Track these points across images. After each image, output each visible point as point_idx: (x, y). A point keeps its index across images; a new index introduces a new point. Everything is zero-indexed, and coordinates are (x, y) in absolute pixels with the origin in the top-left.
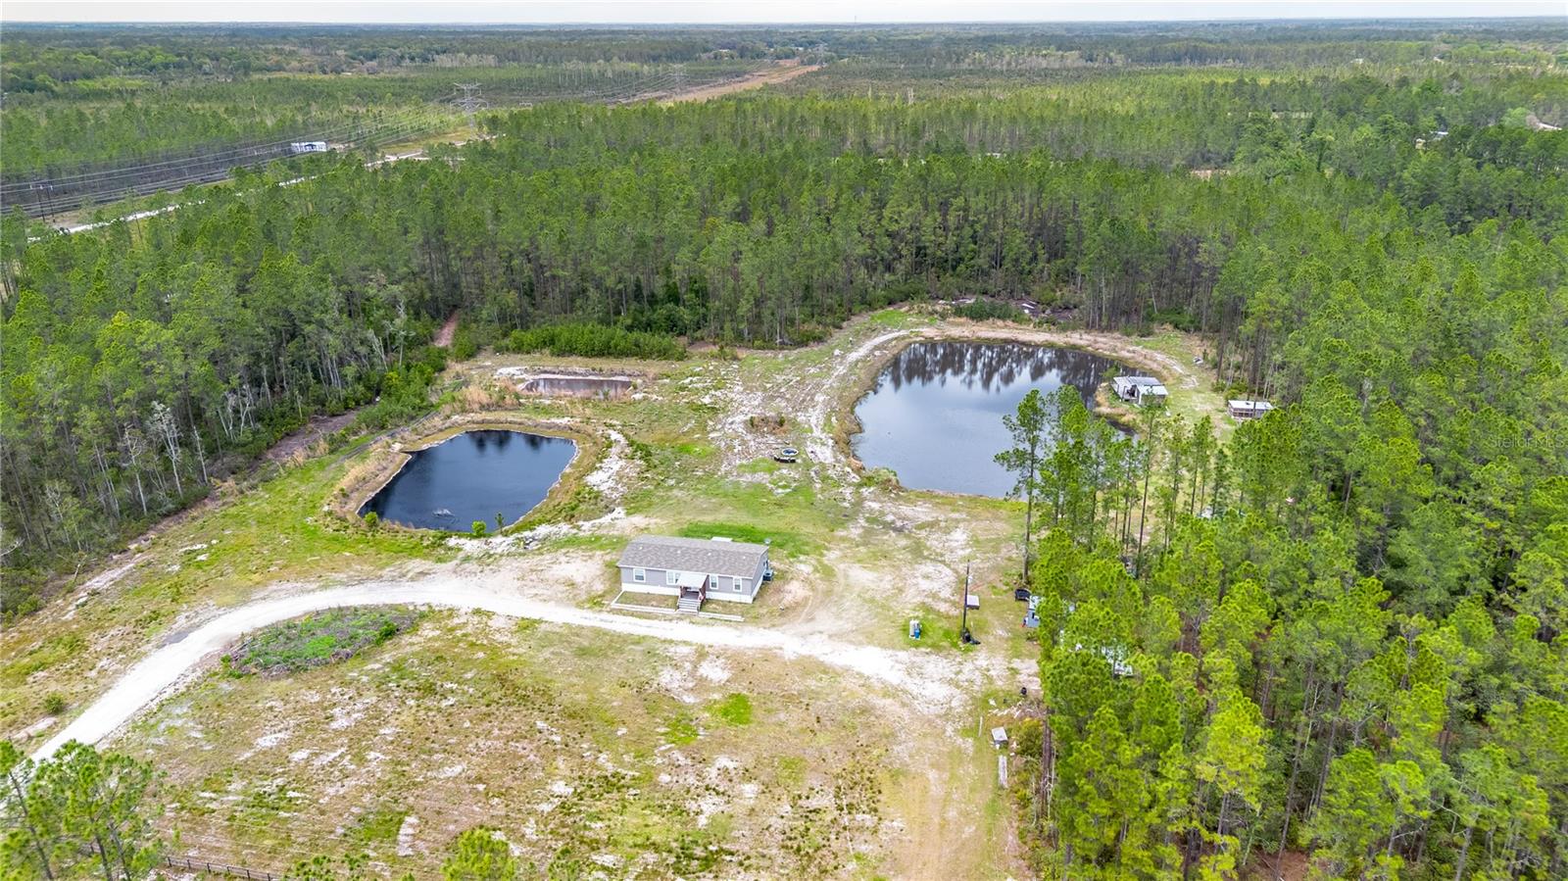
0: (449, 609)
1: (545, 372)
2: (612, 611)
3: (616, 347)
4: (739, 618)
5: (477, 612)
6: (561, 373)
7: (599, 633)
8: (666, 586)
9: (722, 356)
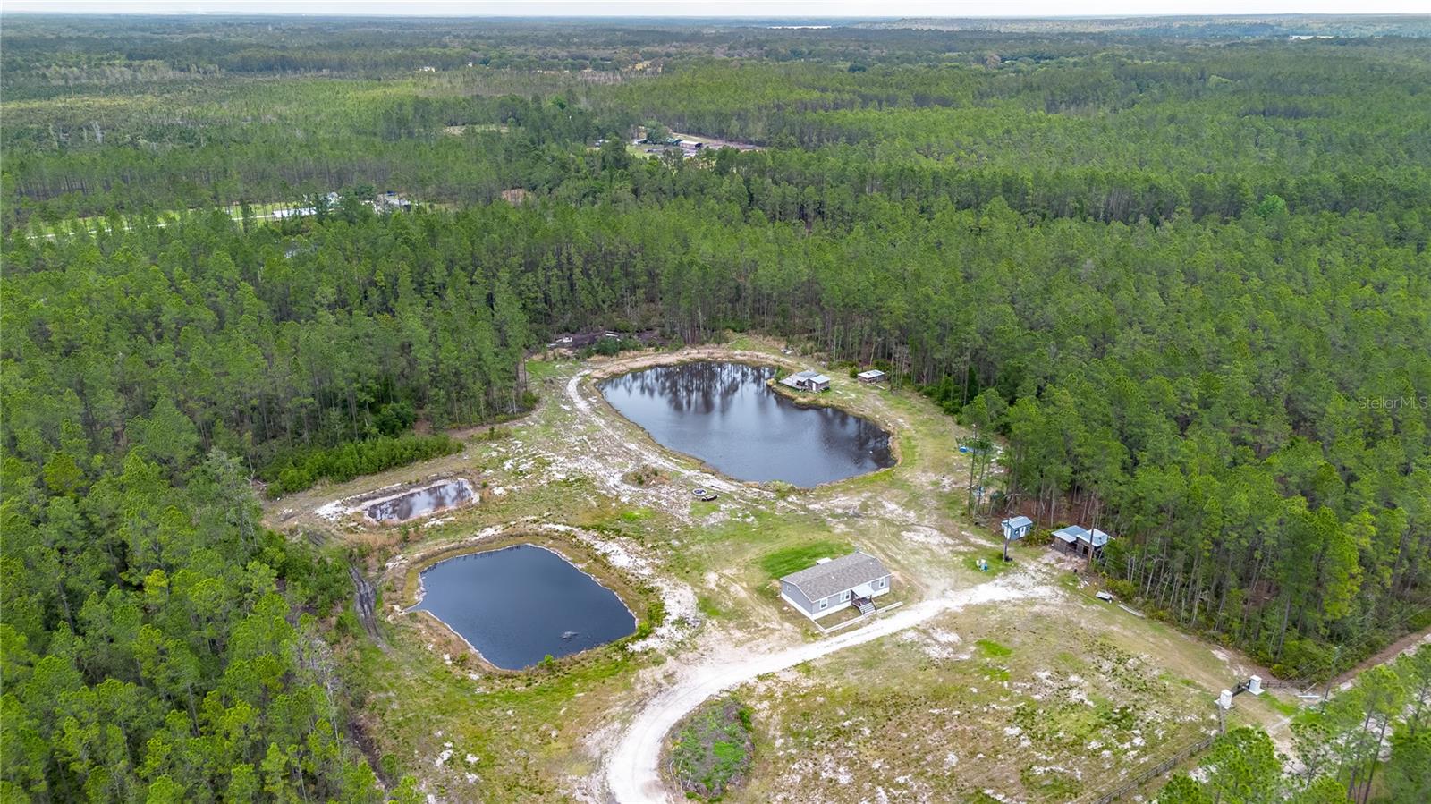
0: (742, 686)
1: (366, 499)
2: (830, 634)
3: (401, 456)
4: (900, 603)
5: (760, 678)
6: (382, 495)
7: (854, 650)
8: (840, 604)
9: (493, 437)
